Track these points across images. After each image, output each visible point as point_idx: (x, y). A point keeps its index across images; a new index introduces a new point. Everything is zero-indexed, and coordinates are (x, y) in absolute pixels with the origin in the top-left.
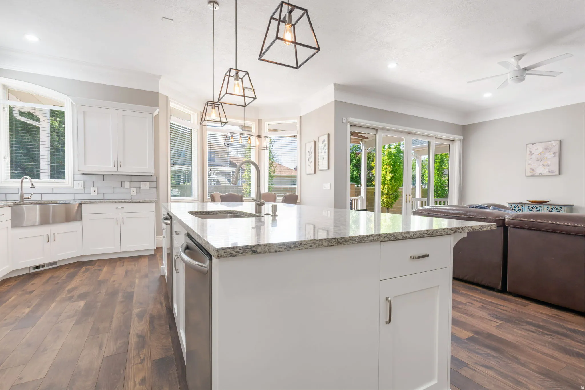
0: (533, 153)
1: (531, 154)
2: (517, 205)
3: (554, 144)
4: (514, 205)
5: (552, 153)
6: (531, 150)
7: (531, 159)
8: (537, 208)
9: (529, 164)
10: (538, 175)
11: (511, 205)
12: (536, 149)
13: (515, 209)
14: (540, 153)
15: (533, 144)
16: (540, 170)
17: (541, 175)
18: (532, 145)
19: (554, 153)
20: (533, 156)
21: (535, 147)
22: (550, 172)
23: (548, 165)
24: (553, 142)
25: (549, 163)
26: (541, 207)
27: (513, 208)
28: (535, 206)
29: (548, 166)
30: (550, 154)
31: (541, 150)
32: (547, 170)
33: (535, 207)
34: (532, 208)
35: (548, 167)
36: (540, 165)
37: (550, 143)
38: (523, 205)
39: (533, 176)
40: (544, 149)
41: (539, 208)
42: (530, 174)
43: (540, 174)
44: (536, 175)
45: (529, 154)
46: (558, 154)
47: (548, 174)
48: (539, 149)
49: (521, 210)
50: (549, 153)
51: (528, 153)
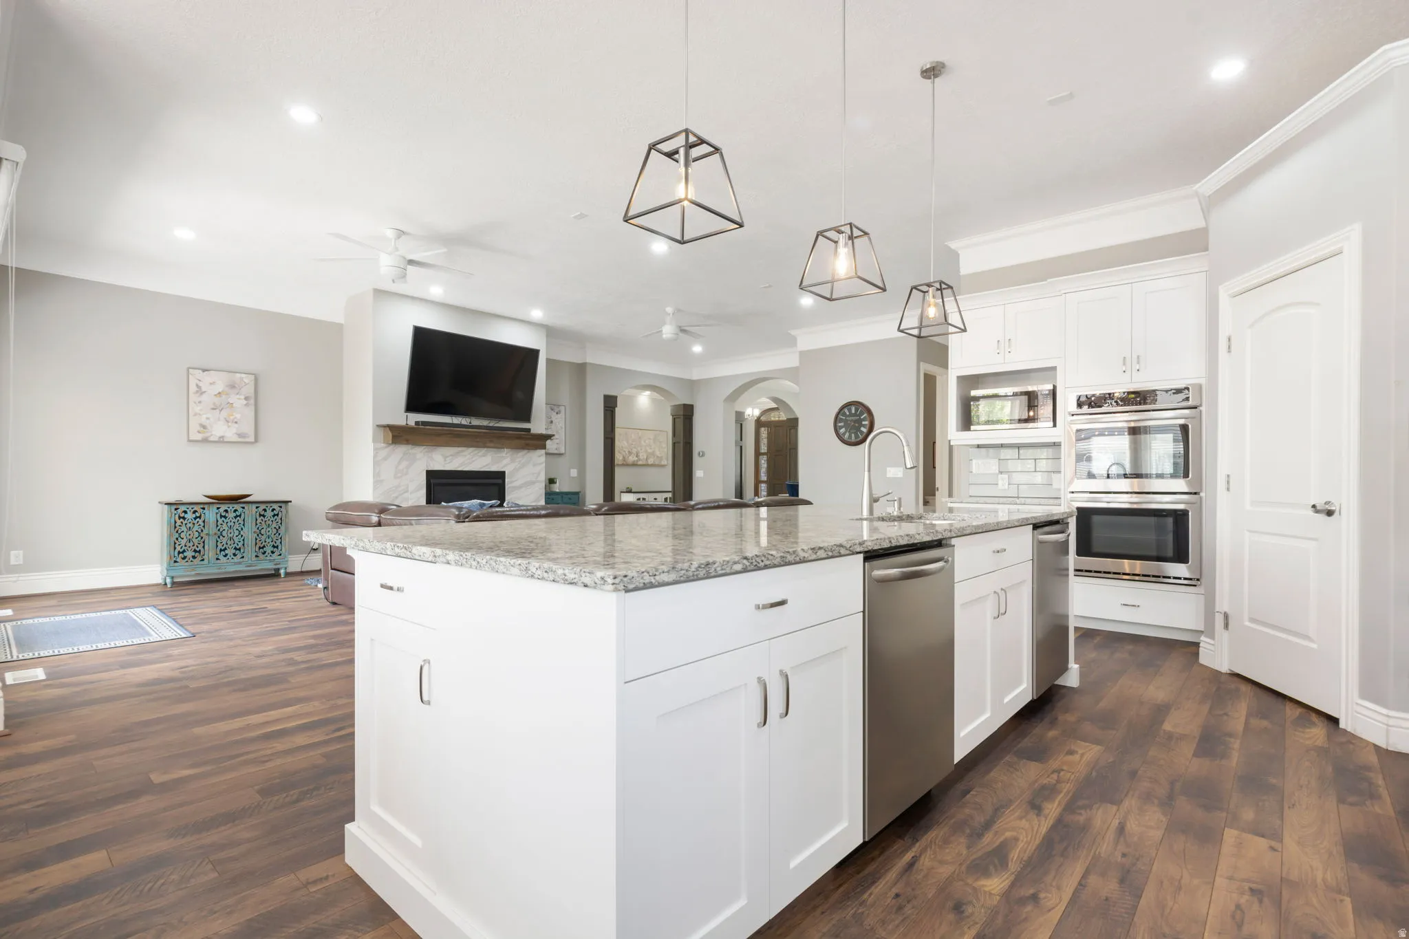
0: (204, 389)
1: (200, 392)
2: (191, 507)
3: (246, 381)
4: (183, 508)
5: (243, 397)
6: (201, 384)
7: (200, 402)
8: (235, 511)
9: (195, 415)
10: (216, 439)
11: (176, 509)
12: (211, 384)
13: (186, 516)
14: (219, 393)
15: (204, 371)
16: (219, 429)
17: (221, 441)
18: (200, 371)
19: (246, 398)
20: (204, 398)
21: (207, 378)
22: (240, 435)
23: (235, 420)
24: (243, 375)
25: (238, 416)
26: (243, 508)
27: (182, 515)
28: (231, 506)
29: (236, 423)
30: (239, 399)
31: (220, 387)
32: (234, 431)
33: (233, 510)
34: (226, 511)
35: (236, 425)
36: (219, 420)
37: (238, 375)
38: (206, 506)
39: (205, 441)
40: (227, 386)
41: (240, 510)
42: (199, 437)
43: (220, 437)
44: (212, 439)
45: (197, 392)
46: (252, 401)
47: (236, 439)
48: (215, 383)
49: (200, 517)
50: (238, 396)
51: (193, 388)
